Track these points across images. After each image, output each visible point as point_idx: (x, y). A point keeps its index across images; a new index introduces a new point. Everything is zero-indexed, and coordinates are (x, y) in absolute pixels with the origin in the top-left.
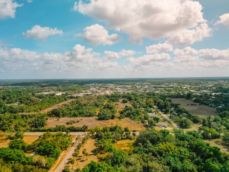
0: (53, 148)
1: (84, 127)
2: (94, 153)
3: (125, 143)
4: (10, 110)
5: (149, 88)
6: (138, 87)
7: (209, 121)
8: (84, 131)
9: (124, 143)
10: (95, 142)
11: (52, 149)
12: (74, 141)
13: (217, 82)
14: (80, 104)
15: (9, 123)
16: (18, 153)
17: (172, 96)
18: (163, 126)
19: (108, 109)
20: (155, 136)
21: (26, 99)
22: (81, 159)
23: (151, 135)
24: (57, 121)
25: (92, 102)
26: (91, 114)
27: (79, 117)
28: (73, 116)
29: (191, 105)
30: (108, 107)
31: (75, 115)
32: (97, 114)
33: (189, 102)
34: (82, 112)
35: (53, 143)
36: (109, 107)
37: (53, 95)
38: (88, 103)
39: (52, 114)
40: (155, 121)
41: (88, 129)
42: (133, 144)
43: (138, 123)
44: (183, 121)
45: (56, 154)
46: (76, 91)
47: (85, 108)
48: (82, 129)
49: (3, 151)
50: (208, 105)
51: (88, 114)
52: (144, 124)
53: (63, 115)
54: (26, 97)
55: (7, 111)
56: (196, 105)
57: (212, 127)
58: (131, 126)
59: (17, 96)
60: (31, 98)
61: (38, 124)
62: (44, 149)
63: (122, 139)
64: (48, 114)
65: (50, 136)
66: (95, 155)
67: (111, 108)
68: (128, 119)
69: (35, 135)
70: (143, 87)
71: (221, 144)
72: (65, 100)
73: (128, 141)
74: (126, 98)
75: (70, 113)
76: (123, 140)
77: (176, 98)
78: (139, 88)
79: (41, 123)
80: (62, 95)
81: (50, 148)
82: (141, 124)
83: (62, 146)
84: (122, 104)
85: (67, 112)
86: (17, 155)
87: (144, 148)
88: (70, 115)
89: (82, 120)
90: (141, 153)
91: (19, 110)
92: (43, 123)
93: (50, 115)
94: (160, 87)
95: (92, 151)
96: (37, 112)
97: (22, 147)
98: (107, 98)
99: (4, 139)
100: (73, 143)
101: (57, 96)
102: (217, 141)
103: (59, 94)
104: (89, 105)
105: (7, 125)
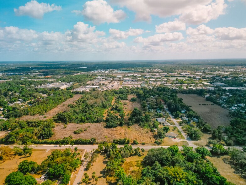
0: (63, 171)
1: (93, 140)
2: (103, 174)
3: (134, 160)
4: (14, 114)
5: (160, 78)
6: (148, 76)
7: (219, 132)
8: (92, 144)
9: (132, 161)
10: (104, 159)
11: (62, 173)
12: (83, 158)
13: (234, 69)
14: (87, 105)
15: (16, 135)
16: (29, 180)
17: (183, 92)
18: (173, 137)
19: (116, 111)
20: (164, 156)
21: (30, 96)
22: (90, 183)
23: (159, 155)
24: (64, 128)
25: (99, 101)
26: (99, 120)
27: (87, 123)
28: (80, 121)
29: (203, 105)
30: (116, 109)
31: (82, 121)
32: (105, 119)
33: (201, 100)
34: (90, 118)
35: (62, 165)
36: (118, 108)
37: (58, 88)
38: (95, 103)
39: (58, 120)
40: (165, 131)
41: (97, 141)
42: (142, 162)
43: (147, 132)
44: (193, 133)
45: (66, 179)
46: (82, 83)
47: (92, 110)
48: (90, 141)
49: (14, 177)
50: (220, 105)
51: (96, 120)
52: (153, 133)
53: (70, 120)
54: (29, 93)
55: (11, 115)
56: (208, 105)
57: (222, 139)
58: (139, 136)
59: (19, 90)
60: (34, 95)
61: (45, 135)
62: (54, 173)
63: (131, 155)
64: (54, 120)
65: (59, 156)
66: (105, 177)
67: (119, 111)
68: (137, 126)
69: (43, 149)
70: (153, 77)
71: (229, 162)
72: (71, 97)
73: (136, 158)
74: (135, 94)
75: (77, 118)
76: (132, 157)
77: (188, 94)
78: (149, 78)
79: (48, 134)
80: (66, 88)
81: (60, 171)
82: (150, 134)
83: (72, 168)
84: (130, 102)
85: (74, 118)
86: (29, 183)
87: (152, 171)
88: (77, 120)
89: (89, 127)
90: (149, 176)
91: (23, 113)
92: (50, 134)
93: (56, 120)
94: (172, 76)
95: (101, 172)
96: (43, 115)
97: (32, 168)
98: (115, 94)
99: (13, 155)
100: (82, 161)
101: (62, 90)
102: (226, 159)
103: (64, 87)
104: (96, 105)
105: (13, 137)
